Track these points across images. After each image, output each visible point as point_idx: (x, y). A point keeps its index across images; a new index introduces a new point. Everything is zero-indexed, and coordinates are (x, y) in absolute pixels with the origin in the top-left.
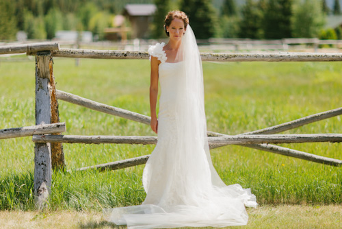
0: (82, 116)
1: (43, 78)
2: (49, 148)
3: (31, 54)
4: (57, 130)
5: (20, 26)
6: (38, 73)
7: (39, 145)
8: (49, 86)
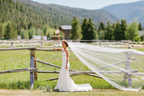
0: (42, 67)
1: (32, 56)
2: (34, 74)
3: (29, 50)
4: (36, 69)
5: (19, 33)
6: (31, 55)
7: (31, 73)
8: (34, 58)
